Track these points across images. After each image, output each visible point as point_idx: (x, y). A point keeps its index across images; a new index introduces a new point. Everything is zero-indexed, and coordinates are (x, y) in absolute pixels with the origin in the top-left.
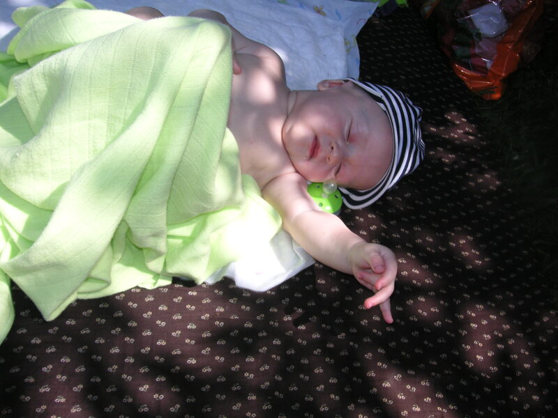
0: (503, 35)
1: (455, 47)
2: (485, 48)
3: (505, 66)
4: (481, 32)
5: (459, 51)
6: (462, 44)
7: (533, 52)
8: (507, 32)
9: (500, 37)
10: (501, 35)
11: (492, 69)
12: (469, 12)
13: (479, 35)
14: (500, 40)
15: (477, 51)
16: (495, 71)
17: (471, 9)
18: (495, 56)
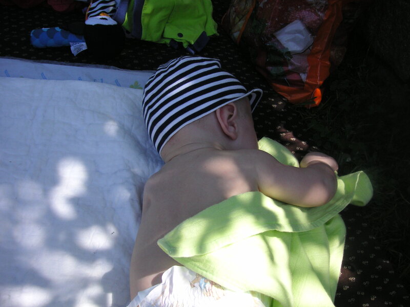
0: (311, 48)
1: (270, 68)
2: (297, 64)
3: (318, 75)
4: (290, 50)
5: (273, 70)
6: (275, 64)
7: (341, 54)
8: (314, 45)
9: (308, 50)
10: (309, 48)
11: (307, 81)
12: (274, 34)
13: (289, 53)
14: (308, 53)
15: (290, 68)
16: (311, 82)
17: (276, 31)
18: (308, 69)
